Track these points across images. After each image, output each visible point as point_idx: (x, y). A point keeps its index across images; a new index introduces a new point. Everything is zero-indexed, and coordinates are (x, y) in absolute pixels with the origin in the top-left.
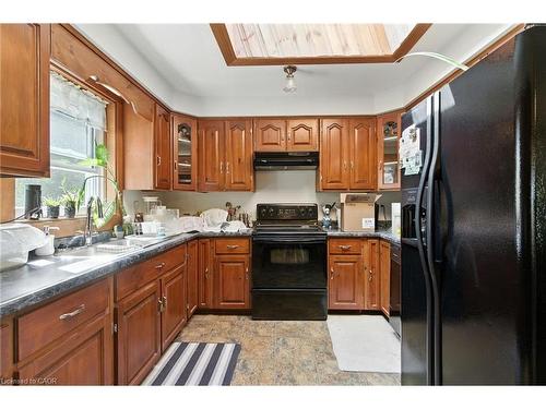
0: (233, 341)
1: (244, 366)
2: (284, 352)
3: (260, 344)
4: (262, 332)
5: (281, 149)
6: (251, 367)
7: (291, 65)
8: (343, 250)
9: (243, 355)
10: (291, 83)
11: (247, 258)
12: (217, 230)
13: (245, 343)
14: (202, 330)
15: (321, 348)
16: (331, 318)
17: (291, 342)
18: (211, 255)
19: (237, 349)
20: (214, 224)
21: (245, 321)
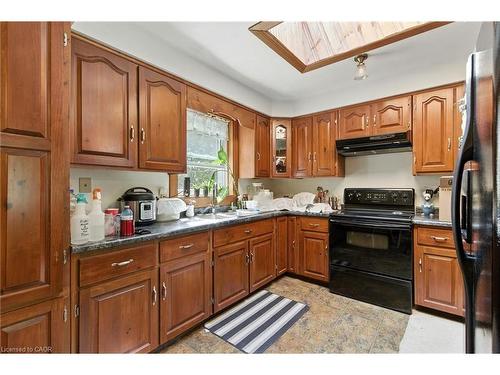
0: (306, 302)
1: (305, 323)
2: (345, 325)
3: (327, 312)
4: (334, 304)
6: (309, 325)
7: (361, 54)
8: (437, 241)
9: (307, 315)
10: (361, 71)
11: (326, 236)
13: (315, 307)
16: (416, 314)
17: (357, 320)
19: (306, 309)
21: (324, 292)
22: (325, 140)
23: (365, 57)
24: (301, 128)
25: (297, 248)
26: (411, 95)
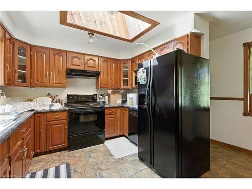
0: (64, 163)
1: (75, 171)
2: (91, 160)
3: (79, 160)
4: (77, 155)
5: (82, 68)
6: (79, 170)
7: (92, 33)
8: (110, 113)
9: (72, 167)
10: (91, 40)
11: (66, 122)
12: (47, 108)
13: (71, 162)
14: (42, 164)
15: (107, 154)
16: (106, 142)
17: (93, 155)
18: (43, 123)
19: (68, 166)
20: (44, 105)
21: (66, 153)
22: (59, 67)
23: (93, 35)
24: (39, 54)
25: (43, 135)
26: (99, 57)
